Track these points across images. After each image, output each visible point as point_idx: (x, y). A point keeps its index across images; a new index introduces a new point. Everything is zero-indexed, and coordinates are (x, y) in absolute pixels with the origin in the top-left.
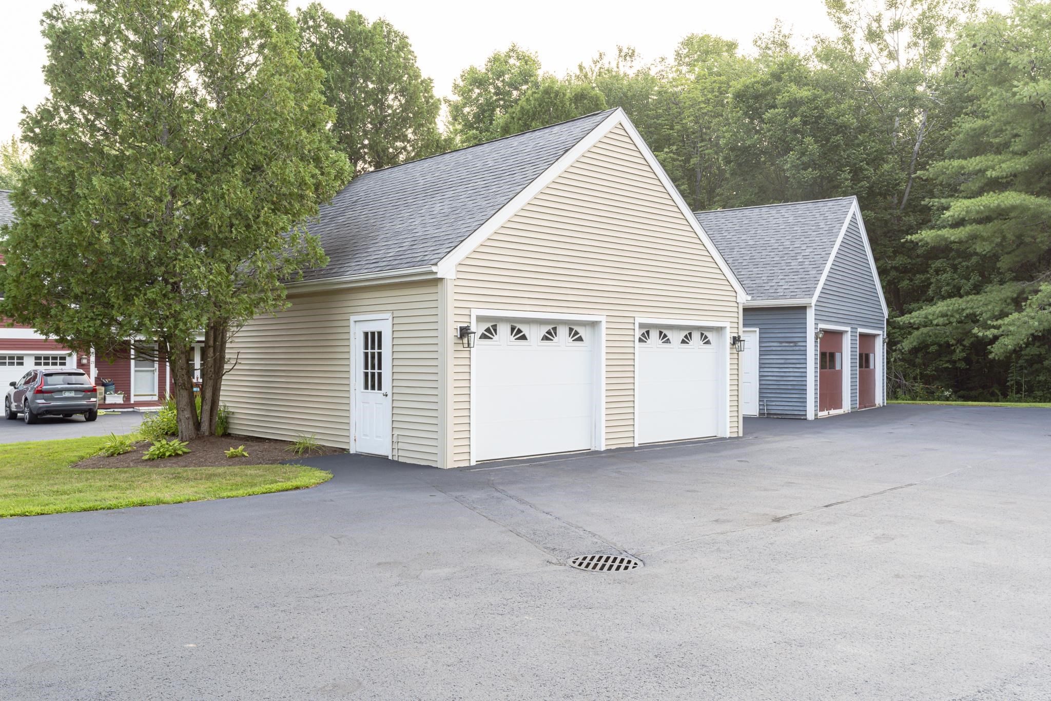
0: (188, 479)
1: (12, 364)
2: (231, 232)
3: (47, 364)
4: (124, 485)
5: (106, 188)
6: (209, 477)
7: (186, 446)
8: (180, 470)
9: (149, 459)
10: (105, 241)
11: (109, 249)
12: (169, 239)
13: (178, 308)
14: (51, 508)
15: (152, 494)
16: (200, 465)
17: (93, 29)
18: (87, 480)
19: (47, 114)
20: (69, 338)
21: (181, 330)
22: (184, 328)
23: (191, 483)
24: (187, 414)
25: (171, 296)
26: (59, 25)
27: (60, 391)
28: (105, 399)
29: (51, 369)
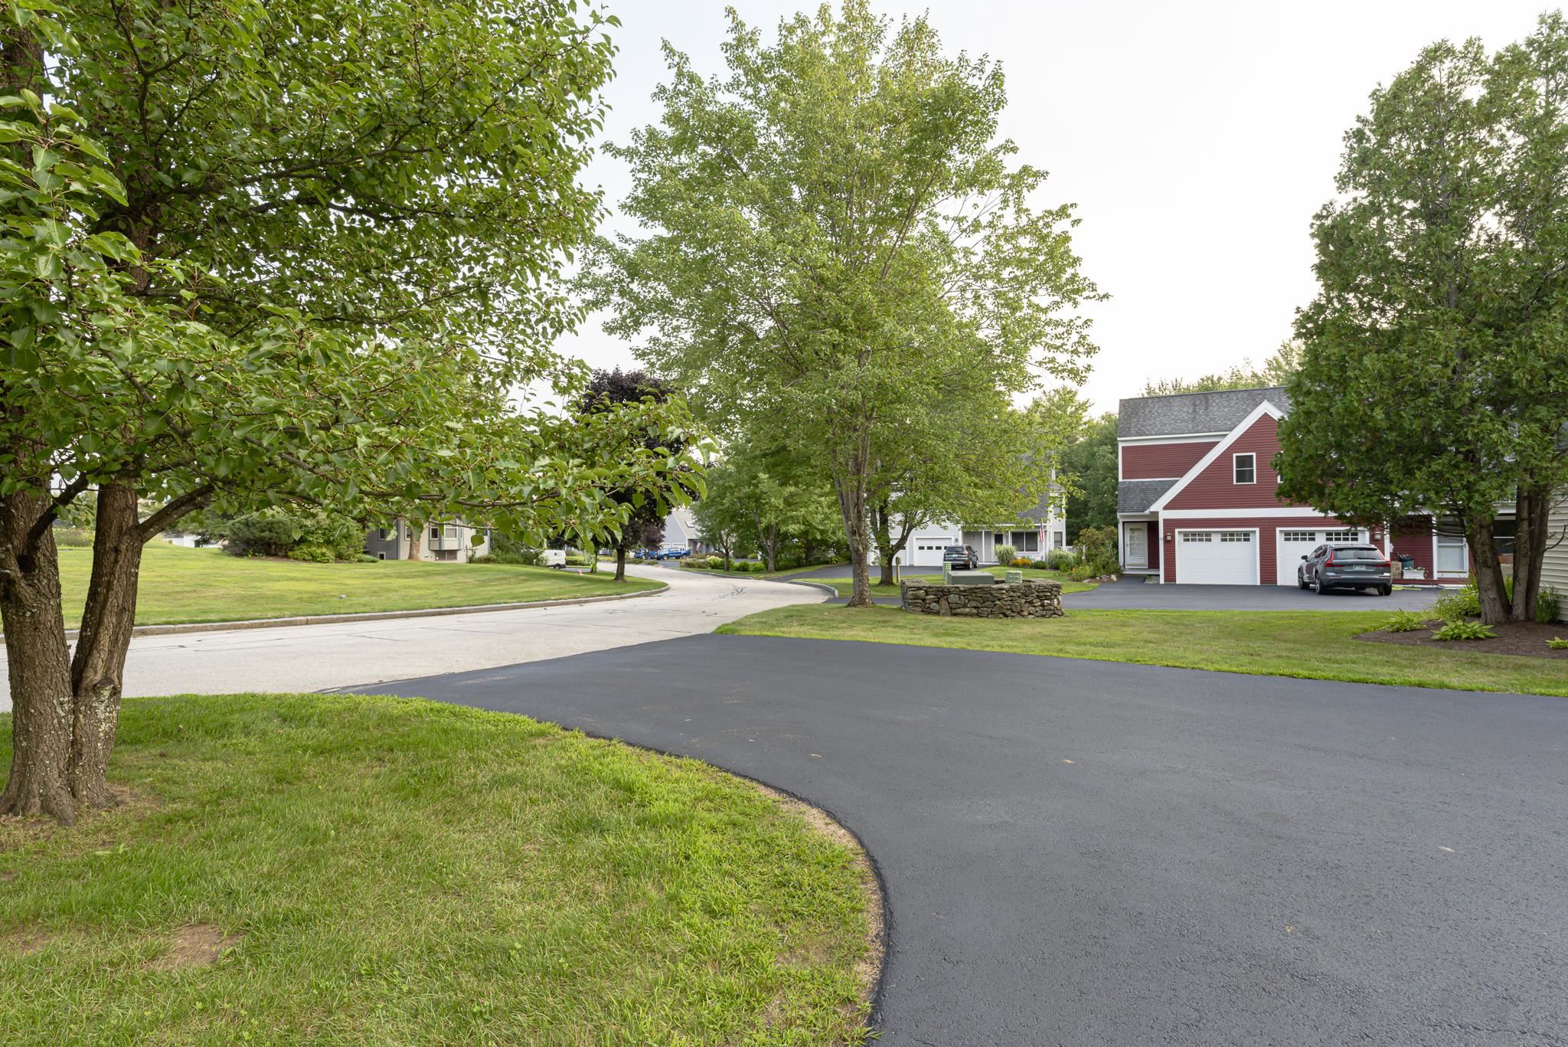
0: (1488, 667)
1: (1304, 539)
2: (1548, 385)
3: (1339, 539)
4: (1405, 662)
5: (1379, 365)
6: (1517, 668)
7: (1490, 630)
8: (1478, 655)
9: (1440, 640)
10: (1379, 417)
11: (1384, 425)
12: (1458, 405)
13: (1472, 478)
14: (1320, 673)
15: (1436, 676)
16: (1509, 652)
17: (1363, 213)
18: (1364, 652)
19: (1318, 308)
20: (1348, 515)
21: (1477, 503)
22: (1481, 499)
23: (1491, 672)
24: (1492, 594)
25: (1462, 466)
26: (1328, 222)
27: (1351, 565)
28: (1402, 574)
29: (1342, 544)
